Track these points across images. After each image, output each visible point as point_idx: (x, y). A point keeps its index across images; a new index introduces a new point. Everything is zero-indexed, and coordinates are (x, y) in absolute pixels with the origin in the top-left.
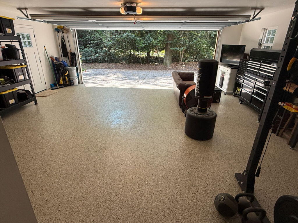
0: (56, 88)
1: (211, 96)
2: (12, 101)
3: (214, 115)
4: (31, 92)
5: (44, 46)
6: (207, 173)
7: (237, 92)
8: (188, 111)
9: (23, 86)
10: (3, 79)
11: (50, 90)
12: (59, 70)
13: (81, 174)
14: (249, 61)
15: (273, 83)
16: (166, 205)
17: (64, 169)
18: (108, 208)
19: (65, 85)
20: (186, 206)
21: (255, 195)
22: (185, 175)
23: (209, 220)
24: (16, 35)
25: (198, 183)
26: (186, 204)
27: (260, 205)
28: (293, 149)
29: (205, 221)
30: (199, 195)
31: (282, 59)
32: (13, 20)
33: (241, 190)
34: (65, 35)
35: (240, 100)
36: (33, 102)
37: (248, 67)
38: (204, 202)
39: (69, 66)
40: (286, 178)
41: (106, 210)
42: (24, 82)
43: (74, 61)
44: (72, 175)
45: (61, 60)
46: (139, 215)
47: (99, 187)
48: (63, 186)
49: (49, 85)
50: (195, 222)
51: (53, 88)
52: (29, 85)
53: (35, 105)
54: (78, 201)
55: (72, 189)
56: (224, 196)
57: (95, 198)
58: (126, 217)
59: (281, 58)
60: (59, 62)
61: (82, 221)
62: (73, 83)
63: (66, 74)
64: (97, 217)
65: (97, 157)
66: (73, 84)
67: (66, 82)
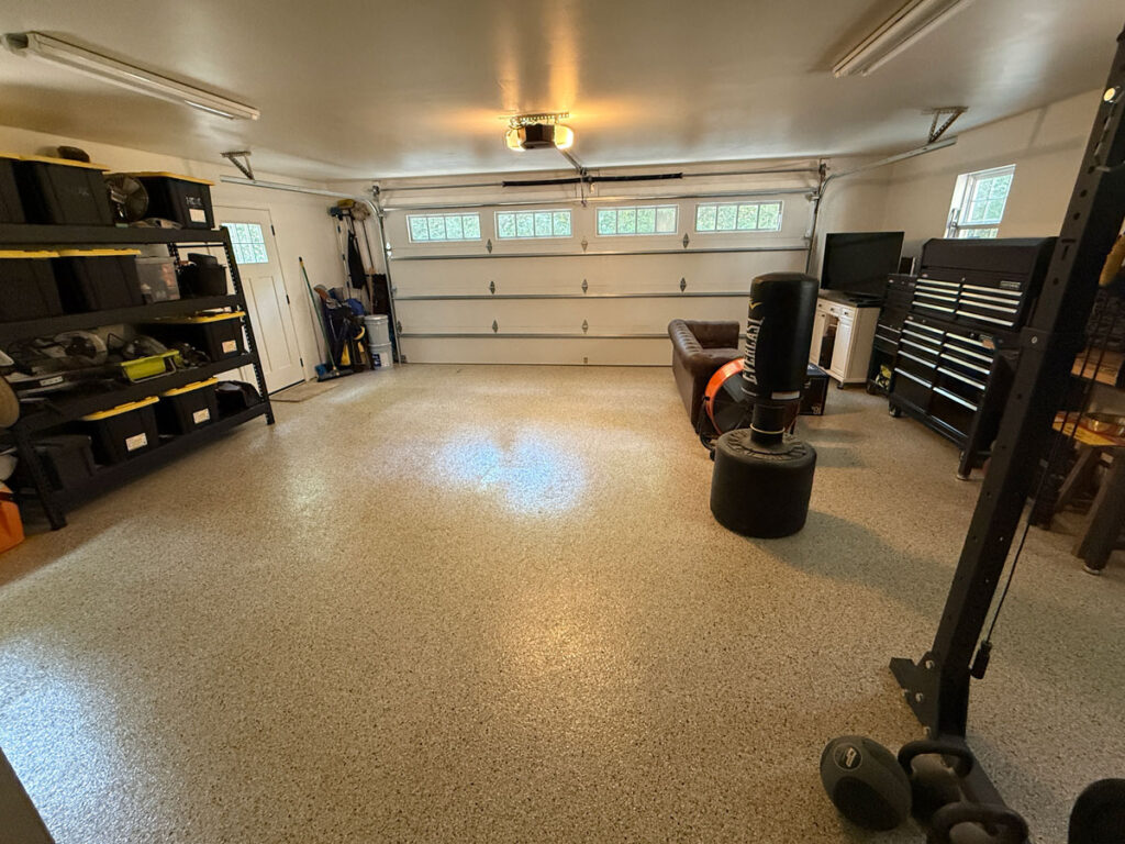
0: (331, 376)
1: (795, 391)
2: (201, 416)
3: (809, 456)
4: (258, 390)
5: (301, 259)
6: (790, 652)
7: (880, 380)
8: (721, 442)
9: (236, 370)
10: (177, 352)
11: (315, 384)
12: (338, 324)
13: (375, 644)
14: (919, 280)
15: (1034, 340)
16: (646, 769)
17: (325, 623)
18: (450, 768)
19: (357, 368)
20: (715, 774)
21: (972, 746)
22: (712, 656)
23: (803, 836)
24: (217, 228)
25: (759, 690)
26: (717, 767)
27: (995, 786)
28: (1098, 575)
29: (786, 836)
30: (763, 733)
31: (1066, 249)
32: (208, 186)
33: (917, 723)
34: (358, 226)
35: (892, 406)
36: (263, 418)
37: (917, 298)
38: (780, 763)
39: (370, 314)
40: (1083, 682)
41: (445, 775)
42: (238, 360)
44: (348, 645)
45: (347, 297)
46: (554, 800)
47: (428, 692)
48: (316, 682)
49: (313, 369)
50: (749, 839)
51: (323, 377)
52: (251, 367)
53: (267, 427)
54: (356, 738)
55: (344, 693)
56: (856, 750)
57: (411, 728)
58: (508, 807)
59: (1065, 245)
60: (340, 302)
61: (363, 809)
62: (379, 361)
63: (357, 335)
64: (413, 798)
65: (429, 586)
66: (380, 365)
67: (359, 360)
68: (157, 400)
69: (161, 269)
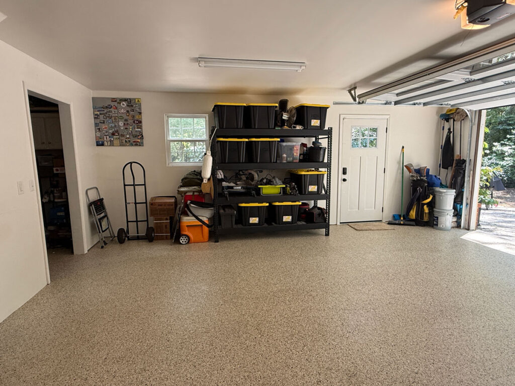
0: (397, 222)
2: (287, 219)
5: (403, 147)
12: (415, 191)
19: (419, 222)
24: (327, 129)
32: (326, 108)
34: (457, 125)
42: (317, 196)
43: (460, 178)
51: (393, 222)
62: (437, 222)
63: (426, 200)
66: (437, 225)
67: (422, 217)
68: (268, 204)
69: (293, 148)
